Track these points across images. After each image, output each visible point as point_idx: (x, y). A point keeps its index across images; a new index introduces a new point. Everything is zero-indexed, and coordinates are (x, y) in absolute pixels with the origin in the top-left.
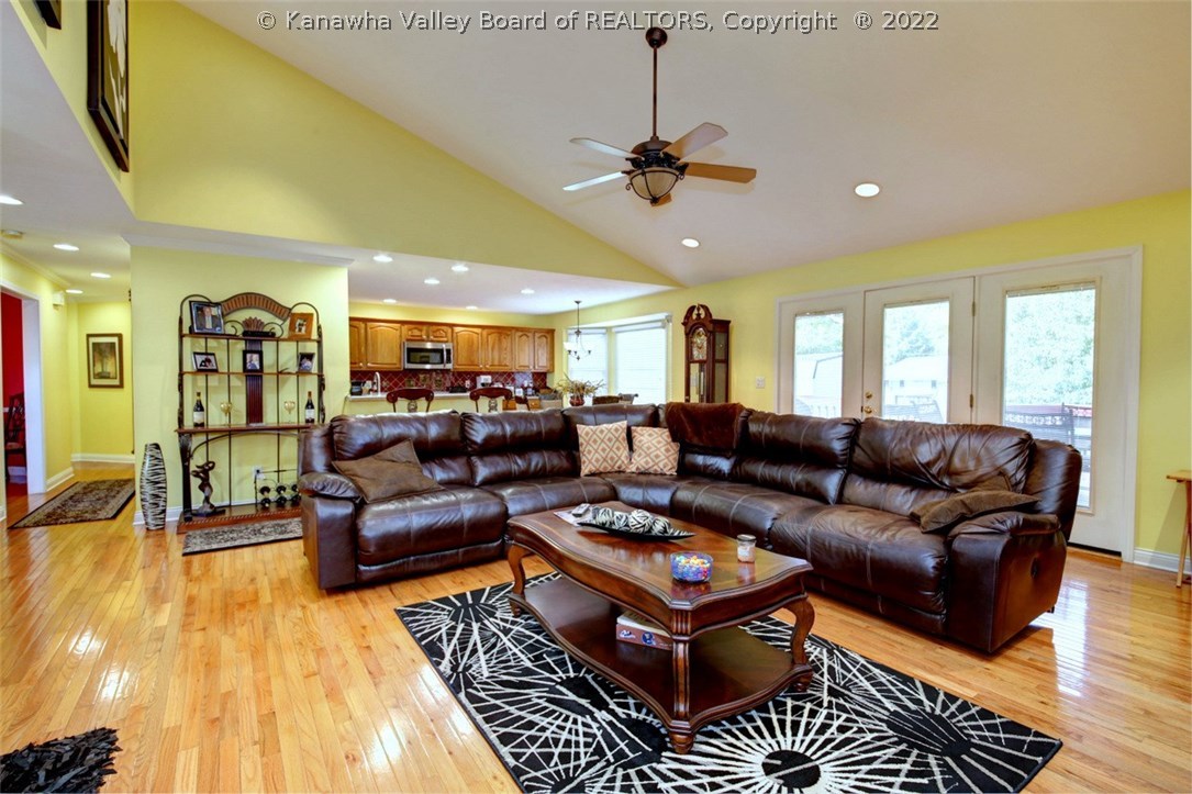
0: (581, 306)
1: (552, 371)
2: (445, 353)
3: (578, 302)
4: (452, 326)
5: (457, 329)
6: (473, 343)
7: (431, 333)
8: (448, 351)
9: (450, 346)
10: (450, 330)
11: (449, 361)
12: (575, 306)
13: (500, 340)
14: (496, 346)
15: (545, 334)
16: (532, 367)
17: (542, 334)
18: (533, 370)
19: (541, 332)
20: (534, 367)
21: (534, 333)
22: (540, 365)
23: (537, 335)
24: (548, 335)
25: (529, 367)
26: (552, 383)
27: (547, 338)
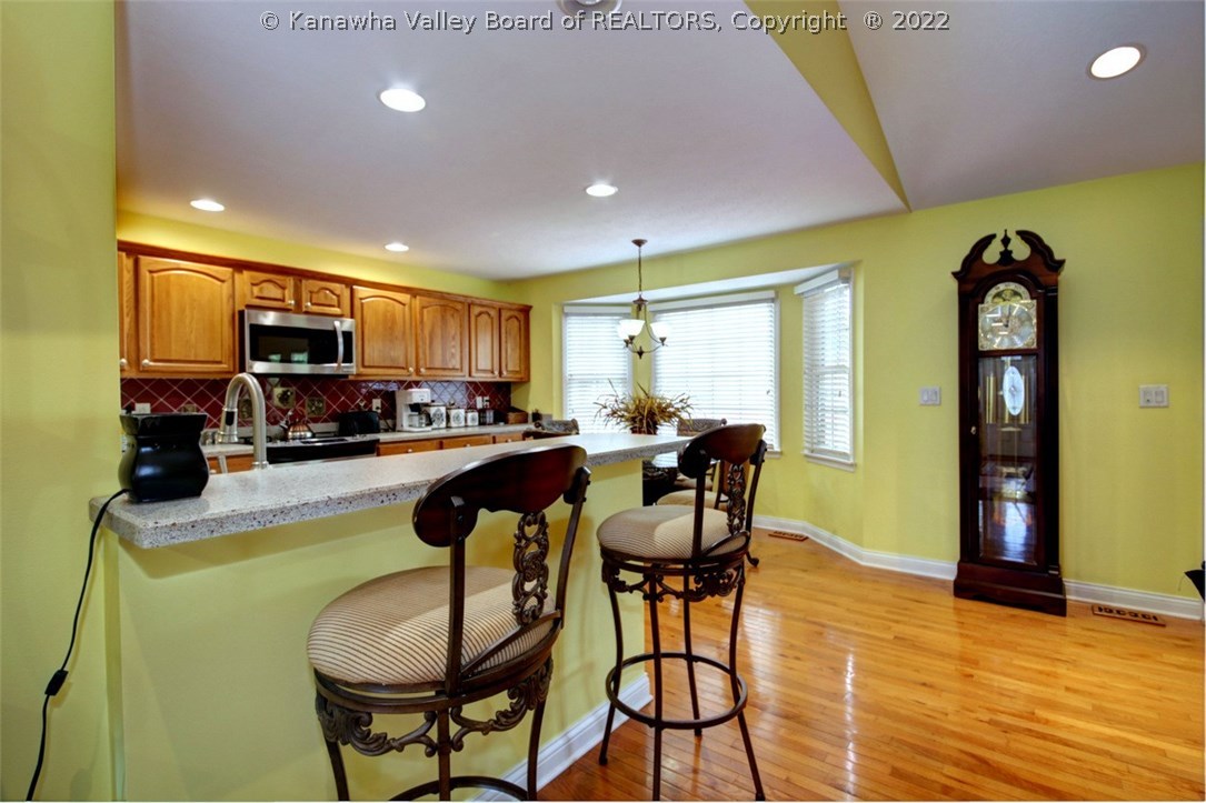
0: (646, 250)
1: (524, 380)
2: (341, 340)
3: (639, 243)
4: (350, 283)
5: (361, 291)
6: (394, 322)
7: (305, 295)
8: (347, 336)
9: (346, 324)
10: (346, 293)
11: (348, 358)
12: (632, 252)
13: (443, 317)
14: (438, 331)
15: (516, 313)
16: (496, 373)
17: (512, 313)
18: (498, 379)
19: (510, 309)
20: (500, 373)
21: (500, 310)
22: (510, 368)
23: (505, 314)
24: (521, 317)
25: (493, 372)
26: (527, 401)
27: (519, 321)
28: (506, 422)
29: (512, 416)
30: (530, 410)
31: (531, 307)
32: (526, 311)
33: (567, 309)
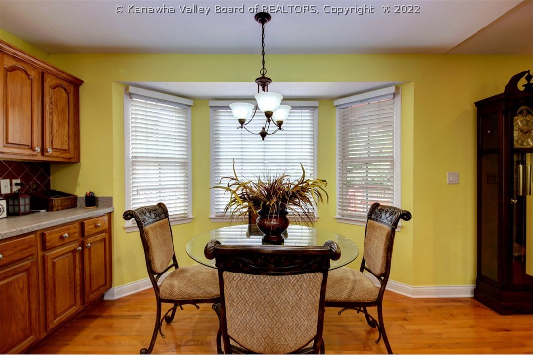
15: (64, 84)
16: (38, 149)
17: (59, 82)
18: (40, 158)
19: (57, 77)
20: (43, 151)
21: (43, 74)
22: (57, 145)
23: (50, 81)
24: (71, 89)
25: (32, 148)
26: (75, 184)
27: (68, 94)
28: (49, 208)
29: (57, 201)
30: (81, 193)
31: (83, 82)
32: (76, 83)
33: (132, 90)
